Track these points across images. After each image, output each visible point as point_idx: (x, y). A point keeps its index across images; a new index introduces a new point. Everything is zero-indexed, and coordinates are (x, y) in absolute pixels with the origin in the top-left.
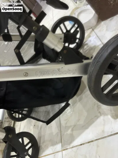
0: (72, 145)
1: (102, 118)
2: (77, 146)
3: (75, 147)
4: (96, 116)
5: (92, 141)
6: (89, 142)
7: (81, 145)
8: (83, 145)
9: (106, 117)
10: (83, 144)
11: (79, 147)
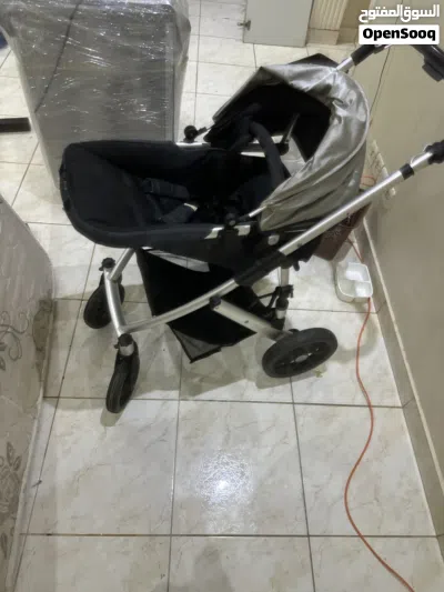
9: (250, 382)
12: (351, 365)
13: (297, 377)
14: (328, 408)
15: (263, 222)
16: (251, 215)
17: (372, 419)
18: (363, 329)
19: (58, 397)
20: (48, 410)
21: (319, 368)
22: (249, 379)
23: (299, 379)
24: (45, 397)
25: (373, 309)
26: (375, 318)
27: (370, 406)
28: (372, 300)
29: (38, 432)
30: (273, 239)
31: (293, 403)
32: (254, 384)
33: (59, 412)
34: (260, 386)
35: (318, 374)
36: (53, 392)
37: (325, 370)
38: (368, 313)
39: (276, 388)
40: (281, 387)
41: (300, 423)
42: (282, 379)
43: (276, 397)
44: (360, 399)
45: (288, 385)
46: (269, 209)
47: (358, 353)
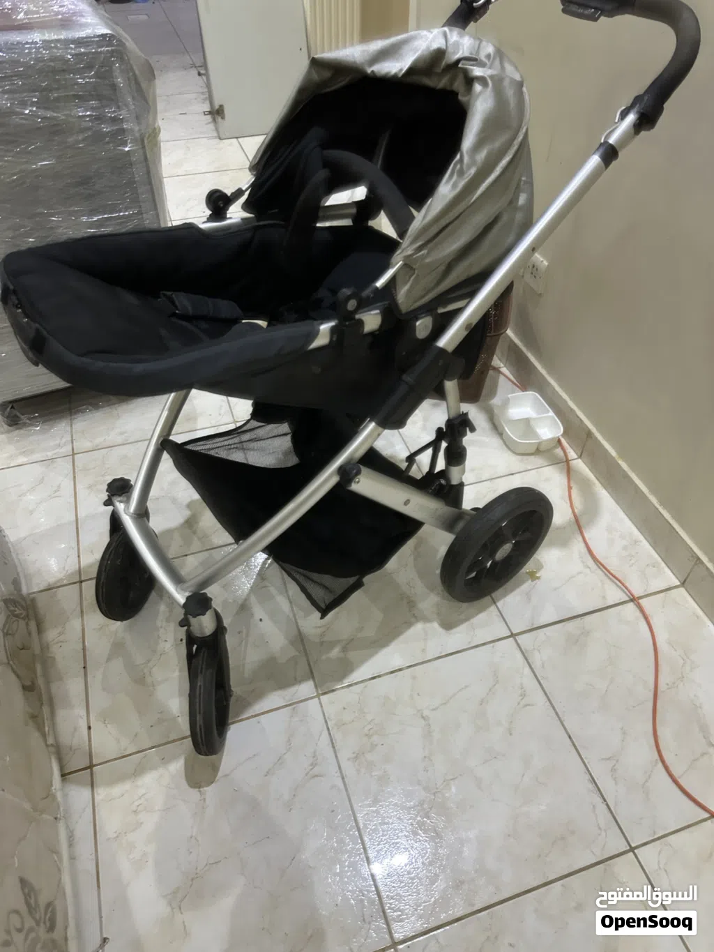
0: (346, 682)
1: (419, 627)
2: (362, 682)
3: (356, 684)
4: (406, 623)
5: (400, 670)
6: (392, 672)
7: (374, 678)
8: (377, 679)
9: (428, 625)
10: (379, 676)
11: (368, 682)
12: (578, 546)
13: (500, 591)
14: (570, 626)
15: (402, 295)
16: (380, 283)
17: (646, 618)
18: (570, 488)
19: (91, 767)
20: (78, 796)
21: (529, 566)
22: (426, 620)
23: (505, 595)
24: (63, 775)
25: (572, 454)
26: (580, 465)
27: (633, 600)
28: (563, 440)
29: (71, 845)
30: (423, 326)
31: (512, 635)
32: (436, 625)
33: (101, 793)
34: (448, 626)
35: (533, 576)
36: (76, 762)
37: (540, 567)
38: (567, 461)
39: (475, 620)
40: (482, 616)
41: (537, 664)
42: (478, 604)
43: (482, 635)
44: (615, 595)
45: (493, 608)
46: (408, 266)
47: (578, 524)
